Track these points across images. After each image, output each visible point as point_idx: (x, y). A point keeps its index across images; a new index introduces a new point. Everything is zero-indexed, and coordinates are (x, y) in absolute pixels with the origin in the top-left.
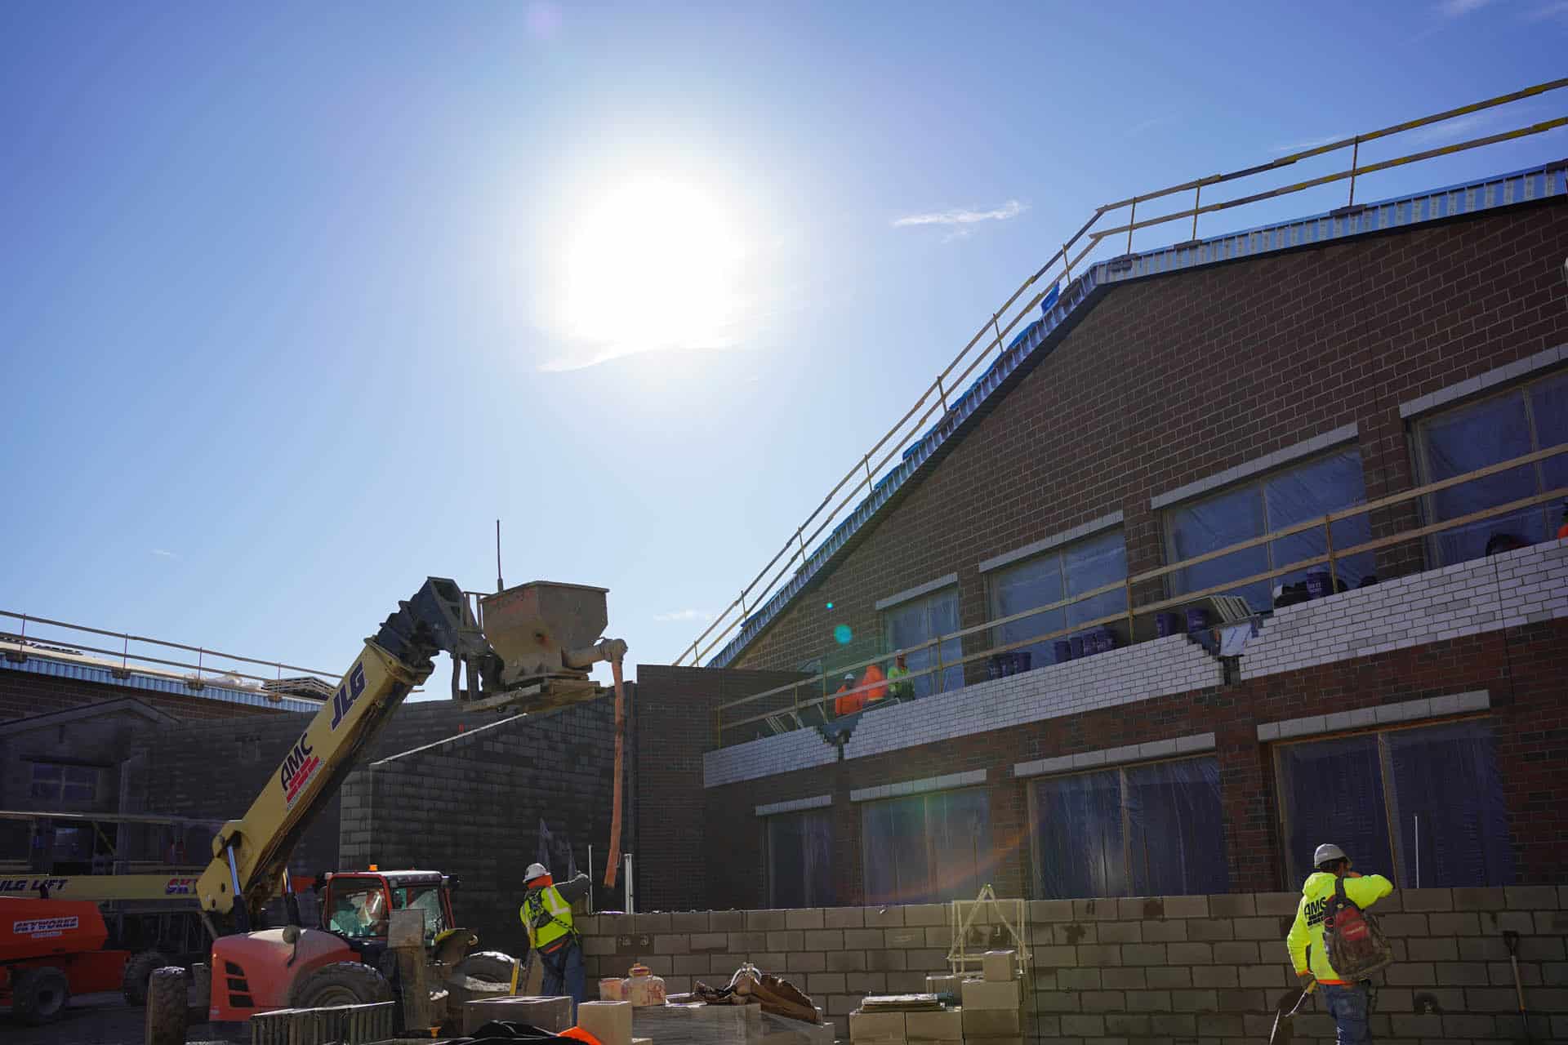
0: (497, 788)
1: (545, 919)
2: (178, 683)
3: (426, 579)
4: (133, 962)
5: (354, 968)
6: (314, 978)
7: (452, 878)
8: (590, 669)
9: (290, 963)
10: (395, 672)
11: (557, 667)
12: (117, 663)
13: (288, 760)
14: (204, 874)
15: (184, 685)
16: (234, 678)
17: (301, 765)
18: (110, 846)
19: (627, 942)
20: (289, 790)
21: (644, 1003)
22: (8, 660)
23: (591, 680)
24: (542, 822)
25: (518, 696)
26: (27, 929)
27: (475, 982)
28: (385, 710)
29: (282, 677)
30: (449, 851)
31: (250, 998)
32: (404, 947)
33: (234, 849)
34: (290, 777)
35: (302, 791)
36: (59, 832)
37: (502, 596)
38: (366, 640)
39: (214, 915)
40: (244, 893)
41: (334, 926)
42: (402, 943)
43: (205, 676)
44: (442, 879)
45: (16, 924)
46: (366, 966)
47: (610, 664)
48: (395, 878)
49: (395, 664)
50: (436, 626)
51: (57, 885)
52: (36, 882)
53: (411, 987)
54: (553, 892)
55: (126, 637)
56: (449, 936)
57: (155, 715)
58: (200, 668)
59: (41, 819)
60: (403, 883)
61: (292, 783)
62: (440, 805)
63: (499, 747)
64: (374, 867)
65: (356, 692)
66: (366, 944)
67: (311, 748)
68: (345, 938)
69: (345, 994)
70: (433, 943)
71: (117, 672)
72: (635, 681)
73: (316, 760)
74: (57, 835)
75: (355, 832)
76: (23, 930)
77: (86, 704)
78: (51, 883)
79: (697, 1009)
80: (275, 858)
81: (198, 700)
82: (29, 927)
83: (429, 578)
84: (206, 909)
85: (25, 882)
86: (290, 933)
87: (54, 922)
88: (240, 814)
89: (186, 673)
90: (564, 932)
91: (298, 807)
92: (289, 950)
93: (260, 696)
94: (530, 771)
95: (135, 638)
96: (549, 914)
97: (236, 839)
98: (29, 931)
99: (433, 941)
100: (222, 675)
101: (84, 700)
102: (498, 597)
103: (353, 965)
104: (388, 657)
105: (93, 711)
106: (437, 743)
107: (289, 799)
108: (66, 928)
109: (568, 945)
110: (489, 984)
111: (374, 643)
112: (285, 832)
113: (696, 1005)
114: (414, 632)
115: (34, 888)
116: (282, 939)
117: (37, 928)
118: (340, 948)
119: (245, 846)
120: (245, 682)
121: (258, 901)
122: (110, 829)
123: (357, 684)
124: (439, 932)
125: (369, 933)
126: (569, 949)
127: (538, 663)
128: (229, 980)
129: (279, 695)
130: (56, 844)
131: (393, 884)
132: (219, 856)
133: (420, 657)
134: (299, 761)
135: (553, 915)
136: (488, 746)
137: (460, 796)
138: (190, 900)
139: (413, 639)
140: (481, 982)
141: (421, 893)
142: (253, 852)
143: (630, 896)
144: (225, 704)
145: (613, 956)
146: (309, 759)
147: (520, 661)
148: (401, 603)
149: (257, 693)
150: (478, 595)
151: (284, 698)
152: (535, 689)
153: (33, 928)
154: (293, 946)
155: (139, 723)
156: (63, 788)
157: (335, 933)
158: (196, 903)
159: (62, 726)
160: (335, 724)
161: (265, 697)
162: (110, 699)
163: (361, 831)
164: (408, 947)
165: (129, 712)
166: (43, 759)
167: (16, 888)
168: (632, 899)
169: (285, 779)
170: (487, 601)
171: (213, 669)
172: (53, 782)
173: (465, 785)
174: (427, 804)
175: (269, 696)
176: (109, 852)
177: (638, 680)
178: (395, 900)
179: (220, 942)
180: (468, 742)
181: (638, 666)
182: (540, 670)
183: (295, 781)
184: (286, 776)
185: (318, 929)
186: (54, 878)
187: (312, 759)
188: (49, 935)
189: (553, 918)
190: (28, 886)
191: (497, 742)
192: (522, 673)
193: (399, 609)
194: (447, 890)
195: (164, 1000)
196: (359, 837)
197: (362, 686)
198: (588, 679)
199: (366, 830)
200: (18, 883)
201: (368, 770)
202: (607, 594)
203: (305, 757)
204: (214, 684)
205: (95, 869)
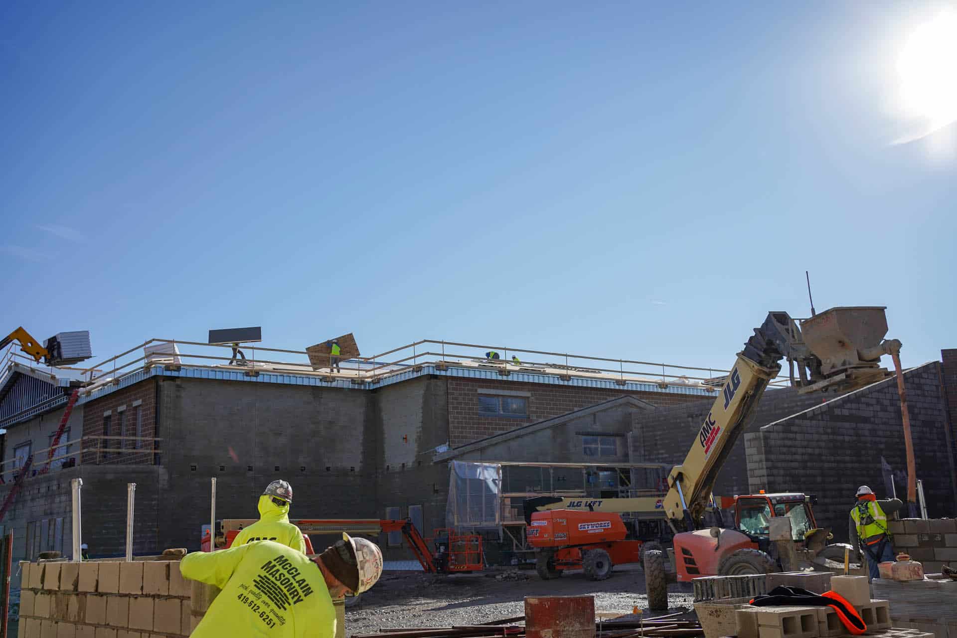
0: (847, 438)
1: (870, 520)
2: (653, 385)
3: (768, 313)
4: (643, 547)
5: (753, 553)
6: (730, 558)
7: (812, 498)
8: (879, 360)
9: (717, 548)
10: (756, 372)
11: (855, 361)
12: (618, 376)
13: (703, 429)
14: (667, 497)
15: (657, 386)
16: (685, 380)
17: (710, 432)
18: (627, 481)
19: (926, 538)
20: (706, 447)
21: (908, 578)
22: (562, 380)
23: (881, 367)
24: (883, 459)
25: (832, 381)
26: (585, 528)
27: (831, 563)
28: (754, 396)
29: (713, 377)
30: (819, 479)
31: (697, 568)
32: (780, 540)
33: (680, 482)
34: (705, 439)
35: (713, 447)
36: (601, 474)
37: (814, 319)
38: (737, 354)
39: (674, 521)
40: (689, 508)
41: (743, 527)
42: (779, 538)
43: (668, 380)
44: (805, 498)
45: (579, 525)
46: (760, 551)
47: (891, 356)
48: (775, 498)
49: (756, 367)
50: (778, 342)
51: (597, 503)
52: (587, 502)
53: (787, 565)
54: (876, 504)
55: (621, 361)
56: (814, 533)
57: (642, 405)
58: (664, 376)
59: (588, 467)
60: (781, 501)
61: (707, 443)
62: (810, 451)
63: (846, 412)
64: (762, 491)
65: (736, 386)
66: (761, 538)
67: (715, 421)
68: (749, 536)
69: (751, 568)
70: (804, 538)
71: (618, 382)
72: (941, 361)
73: (719, 428)
74: (600, 476)
75: (756, 469)
76: (583, 528)
77: (604, 401)
78: (594, 503)
79: (944, 583)
80: (704, 486)
81: (666, 394)
82: (586, 527)
83: (769, 312)
84: (669, 518)
85: (582, 502)
86: (713, 532)
87: (598, 524)
88: (681, 462)
89: (656, 379)
90: (882, 532)
91: (712, 456)
92: (715, 541)
93: (701, 389)
94: (868, 426)
95: (626, 361)
96: (872, 518)
97: (680, 477)
98: (587, 529)
99: (804, 537)
100: (678, 378)
101: (604, 399)
102: (813, 320)
103: (752, 551)
104: (752, 363)
105: (609, 405)
106: (803, 412)
107: (706, 451)
108: (605, 527)
109: (884, 541)
110: (840, 564)
111: (743, 355)
112: (707, 472)
113: (944, 581)
114: (765, 347)
115: (586, 506)
116: (710, 536)
117: (590, 528)
118: (745, 540)
119: (686, 481)
120: (691, 382)
121: (698, 512)
122: (626, 471)
123: (736, 382)
124: (807, 531)
125: (764, 531)
126: (885, 543)
127: (843, 360)
128: (685, 559)
129: (713, 387)
130: (600, 480)
131: (774, 502)
132: (672, 487)
133: (771, 361)
134: (709, 430)
135: (875, 519)
136: (837, 412)
137: (823, 444)
138: (661, 512)
139: (765, 351)
140: (834, 562)
141: (793, 507)
142: (691, 483)
143: (924, 508)
144: (682, 395)
145: (916, 547)
146: (714, 428)
147: (831, 359)
148: (755, 330)
149: (699, 388)
150: (800, 320)
151: (715, 389)
152: (842, 376)
153: (588, 528)
154: (717, 539)
155: (634, 410)
156: (599, 449)
157: (743, 532)
158: (664, 513)
159: (594, 415)
160: (726, 406)
161: (704, 390)
162: (616, 398)
163: (759, 469)
164: (783, 540)
165: (628, 404)
166: (588, 434)
167: (577, 506)
168: (925, 509)
169: (702, 441)
170: (805, 323)
171: (671, 376)
172: (593, 446)
173: (825, 437)
174: (800, 450)
175: (706, 389)
176: (627, 485)
177: (943, 360)
178: (776, 512)
179: (678, 537)
180: (824, 410)
181: (942, 350)
182: (844, 364)
183: (708, 440)
184: (703, 439)
185: (733, 530)
186: (596, 500)
187: (716, 428)
188: (597, 531)
189: (874, 520)
190: (583, 504)
191: (844, 409)
192: (833, 367)
193: (755, 333)
194: (809, 504)
195: (652, 569)
196: (757, 472)
197: (739, 382)
198: (879, 367)
199: (762, 468)
200: (578, 502)
201: (759, 432)
202: (885, 310)
203: (712, 427)
204: (673, 384)
205: (620, 495)
